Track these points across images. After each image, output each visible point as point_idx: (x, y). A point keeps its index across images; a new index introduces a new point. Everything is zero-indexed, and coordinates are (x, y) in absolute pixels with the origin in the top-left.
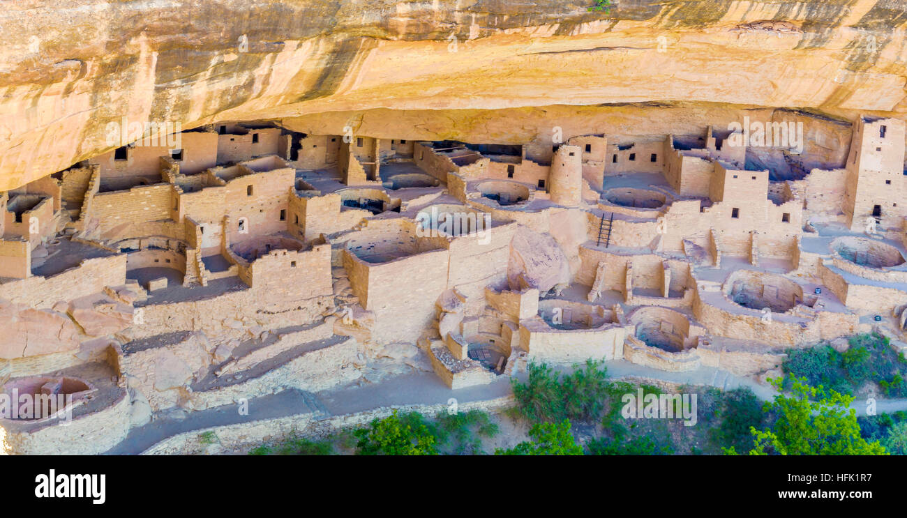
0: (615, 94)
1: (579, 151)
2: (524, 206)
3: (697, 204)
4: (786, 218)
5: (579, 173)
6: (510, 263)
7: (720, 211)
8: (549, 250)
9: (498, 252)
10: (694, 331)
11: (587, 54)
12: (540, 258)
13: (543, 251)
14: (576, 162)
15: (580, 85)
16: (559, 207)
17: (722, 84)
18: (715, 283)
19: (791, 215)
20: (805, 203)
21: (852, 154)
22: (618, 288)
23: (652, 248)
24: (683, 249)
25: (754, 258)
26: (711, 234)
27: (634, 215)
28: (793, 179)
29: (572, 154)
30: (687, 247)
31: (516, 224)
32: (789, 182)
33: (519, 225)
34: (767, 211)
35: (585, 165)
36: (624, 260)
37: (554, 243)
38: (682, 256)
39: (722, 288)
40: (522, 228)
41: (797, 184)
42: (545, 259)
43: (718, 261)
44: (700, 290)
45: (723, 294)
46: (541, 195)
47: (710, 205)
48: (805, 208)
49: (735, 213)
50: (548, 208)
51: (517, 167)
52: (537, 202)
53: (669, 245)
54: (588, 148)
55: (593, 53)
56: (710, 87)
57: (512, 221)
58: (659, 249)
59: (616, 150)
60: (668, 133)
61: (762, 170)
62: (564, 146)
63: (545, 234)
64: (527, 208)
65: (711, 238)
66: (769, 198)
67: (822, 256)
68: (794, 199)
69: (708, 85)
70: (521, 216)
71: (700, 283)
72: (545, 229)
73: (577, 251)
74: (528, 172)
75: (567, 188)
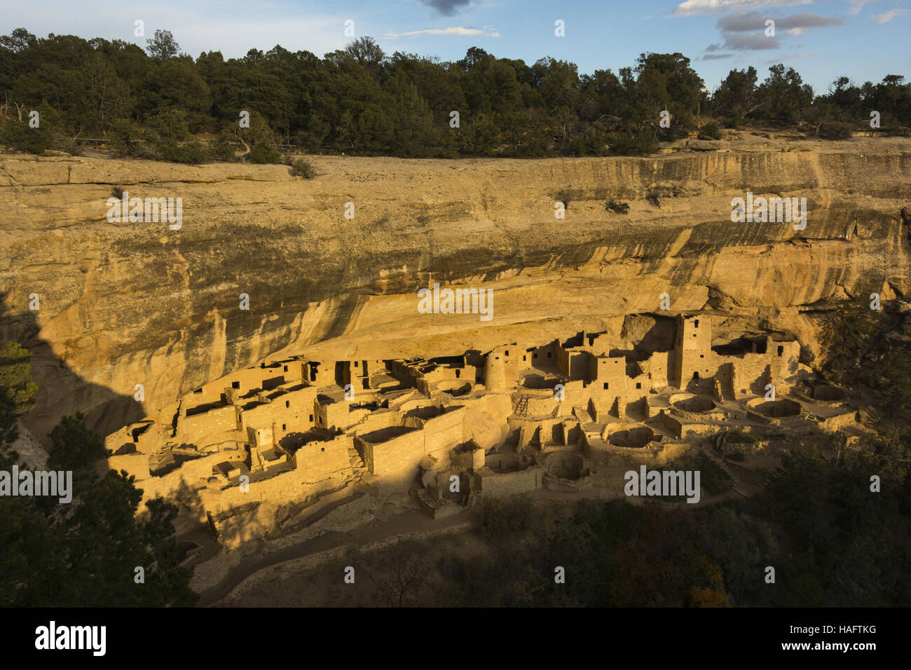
0: (523, 317)
1: (502, 355)
2: (469, 396)
3: (581, 383)
4: (639, 386)
5: (503, 370)
6: (464, 434)
7: (596, 385)
8: (488, 423)
9: (456, 428)
10: (586, 464)
11: (504, 292)
12: (482, 429)
13: (484, 424)
14: (501, 362)
15: (501, 313)
16: (492, 394)
17: (592, 302)
18: (596, 433)
19: (642, 384)
20: (650, 375)
21: (677, 341)
22: (534, 442)
23: (554, 415)
24: (573, 413)
25: (620, 414)
26: (590, 400)
27: (540, 394)
28: (641, 361)
29: (497, 358)
30: (577, 411)
31: (464, 408)
32: (639, 362)
33: (468, 408)
34: (626, 383)
35: (506, 364)
36: (536, 425)
37: (490, 418)
38: (574, 417)
39: (601, 435)
40: (469, 410)
41: (643, 364)
42: (486, 429)
43: (597, 419)
44: (588, 438)
45: (602, 439)
46: (479, 387)
47: (589, 383)
48: (650, 378)
49: (606, 386)
50: (485, 395)
51: (462, 370)
52: (477, 391)
53: (565, 412)
54: (507, 353)
55: (509, 291)
56: (584, 306)
57: (462, 406)
58: (559, 415)
59: (525, 353)
60: (557, 338)
61: (621, 357)
62: (491, 353)
63: (484, 413)
64: (471, 397)
65: (591, 404)
66: (626, 374)
67: (663, 409)
68: (642, 373)
69: (583, 304)
70: (468, 402)
71: (587, 434)
72: (484, 409)
73: (506, 421)
74: (469, 373)
75: (496, 381)
